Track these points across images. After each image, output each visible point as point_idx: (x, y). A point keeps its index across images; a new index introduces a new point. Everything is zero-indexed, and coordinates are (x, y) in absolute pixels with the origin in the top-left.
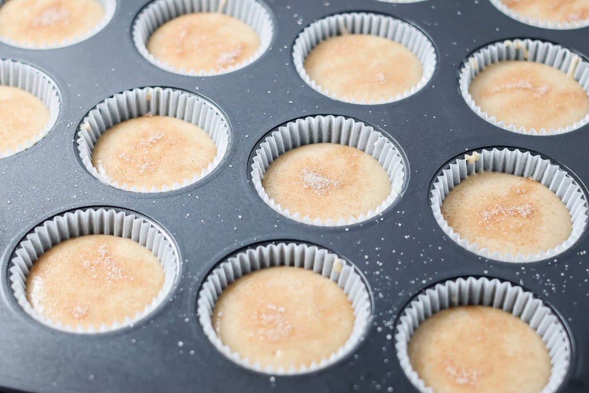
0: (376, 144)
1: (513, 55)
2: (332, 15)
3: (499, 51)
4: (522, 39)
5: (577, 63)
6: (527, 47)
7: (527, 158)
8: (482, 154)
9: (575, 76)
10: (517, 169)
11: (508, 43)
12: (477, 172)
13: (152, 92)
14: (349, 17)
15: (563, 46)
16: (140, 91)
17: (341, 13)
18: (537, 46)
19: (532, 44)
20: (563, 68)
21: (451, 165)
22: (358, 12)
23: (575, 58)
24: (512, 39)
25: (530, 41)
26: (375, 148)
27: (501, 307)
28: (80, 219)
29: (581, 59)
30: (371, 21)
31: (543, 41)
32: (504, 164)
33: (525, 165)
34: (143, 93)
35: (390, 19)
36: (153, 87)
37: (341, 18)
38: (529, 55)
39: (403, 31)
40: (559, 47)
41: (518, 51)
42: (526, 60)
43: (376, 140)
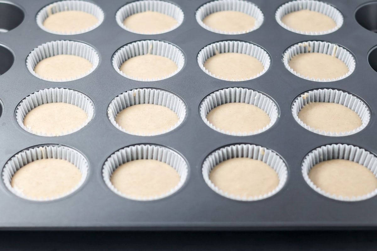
0: (256, 97)
1: (303, 50)
2: (210, 44)
3: (297, 49)
4: (307, 41)
5: (336, 48)
6: (309, 45)
7: (330, 93)
8: (309, 93)
9: (336, 55)
10: (326, 99)
11: (300, 44)
12: (307, 103)
13: (136, 91)
14: (218, 44)
15: (327, 42)
16: (130, 92)
17: (214, 43)
18: (314, 44)
19: (311, 43)
20: (328, 53)
21: (296, 100)
22: (222, 41)
23: (335, 46)
24: (302, 42)
25: (310, 42)
26: (256, 100)
27: (343, 158)
28: (126, 152)
29: (338, 46)
30: (229, 44)
31: (317, 41)
32: (320, 98)
33: (330, 96)
34: (132, 93)
35: (239, 42)
36: (137, 89)
37: (214, 45)
38: (311, 49)
39: (247, 47)
40: (325, 42)
41: (305, 48)
42: (309, 52)
43: (255, 96)
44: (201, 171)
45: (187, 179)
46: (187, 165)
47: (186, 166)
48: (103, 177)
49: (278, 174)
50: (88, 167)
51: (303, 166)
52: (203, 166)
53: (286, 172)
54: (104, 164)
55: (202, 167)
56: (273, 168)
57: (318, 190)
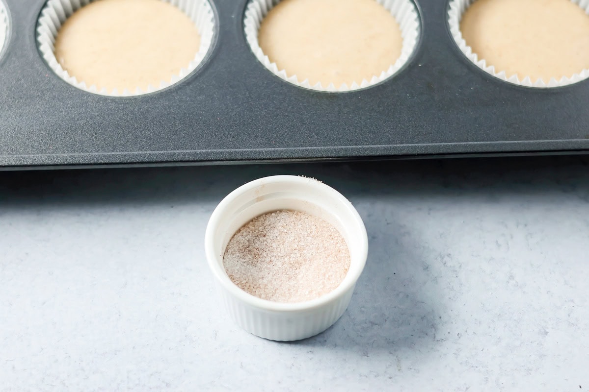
44: (243, 26)
45: (212, 45)
46: (214, 12)
47: (212, 15)
48: (37, 44)
49: (399, 24)
50: (8, 21)
51: (450, 8)
52: (247, 13)
53: (416, 24)
54: (40, 14)
55: (244, 16)
56: (389, 10)
57: (482, 65)
